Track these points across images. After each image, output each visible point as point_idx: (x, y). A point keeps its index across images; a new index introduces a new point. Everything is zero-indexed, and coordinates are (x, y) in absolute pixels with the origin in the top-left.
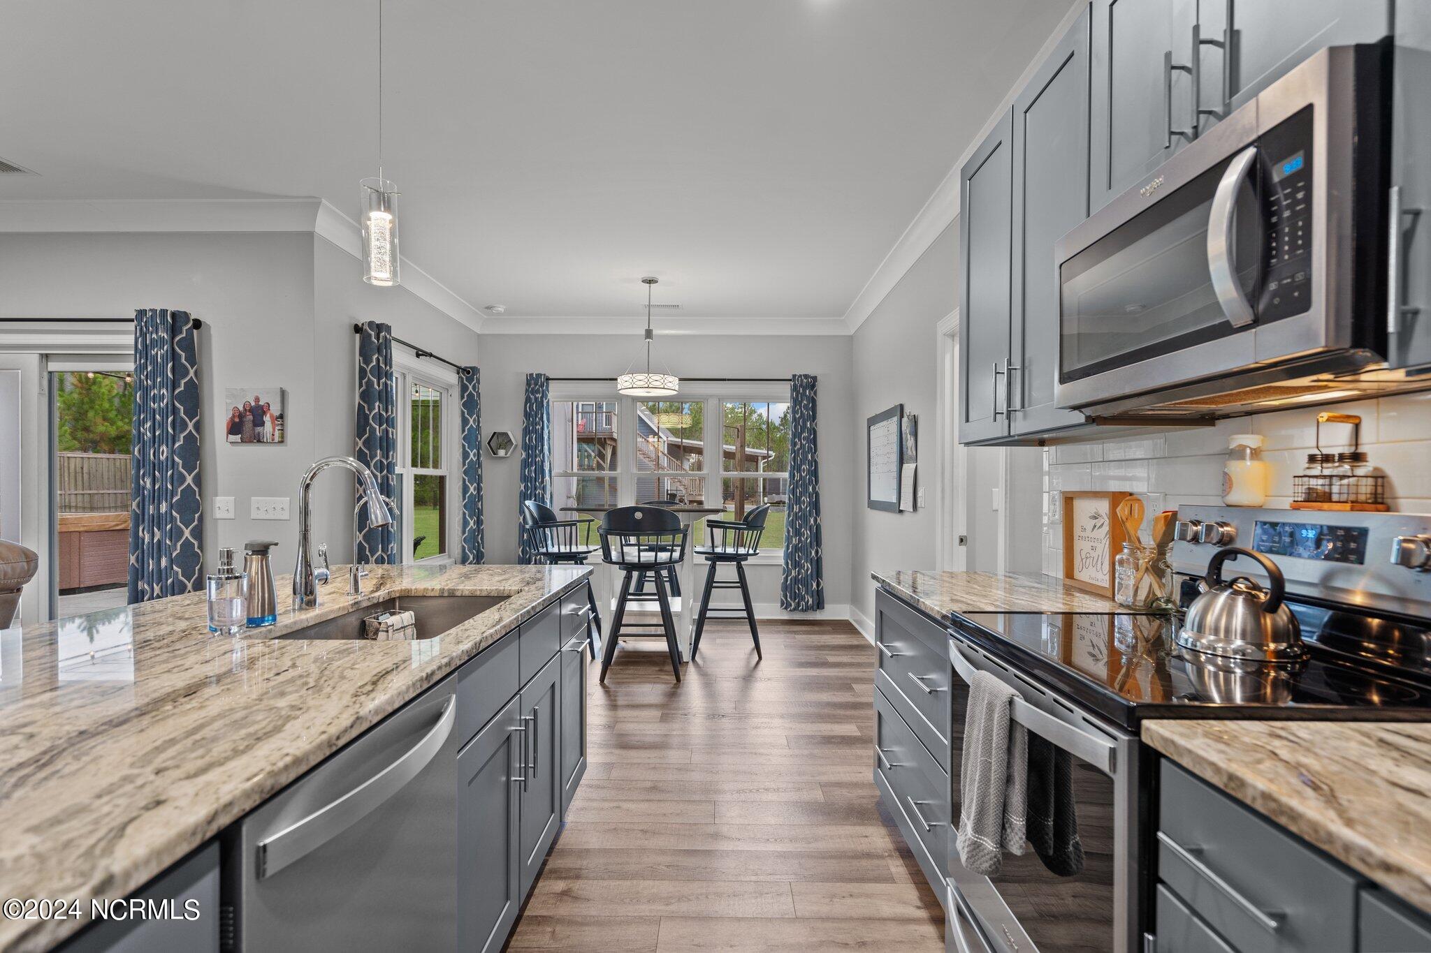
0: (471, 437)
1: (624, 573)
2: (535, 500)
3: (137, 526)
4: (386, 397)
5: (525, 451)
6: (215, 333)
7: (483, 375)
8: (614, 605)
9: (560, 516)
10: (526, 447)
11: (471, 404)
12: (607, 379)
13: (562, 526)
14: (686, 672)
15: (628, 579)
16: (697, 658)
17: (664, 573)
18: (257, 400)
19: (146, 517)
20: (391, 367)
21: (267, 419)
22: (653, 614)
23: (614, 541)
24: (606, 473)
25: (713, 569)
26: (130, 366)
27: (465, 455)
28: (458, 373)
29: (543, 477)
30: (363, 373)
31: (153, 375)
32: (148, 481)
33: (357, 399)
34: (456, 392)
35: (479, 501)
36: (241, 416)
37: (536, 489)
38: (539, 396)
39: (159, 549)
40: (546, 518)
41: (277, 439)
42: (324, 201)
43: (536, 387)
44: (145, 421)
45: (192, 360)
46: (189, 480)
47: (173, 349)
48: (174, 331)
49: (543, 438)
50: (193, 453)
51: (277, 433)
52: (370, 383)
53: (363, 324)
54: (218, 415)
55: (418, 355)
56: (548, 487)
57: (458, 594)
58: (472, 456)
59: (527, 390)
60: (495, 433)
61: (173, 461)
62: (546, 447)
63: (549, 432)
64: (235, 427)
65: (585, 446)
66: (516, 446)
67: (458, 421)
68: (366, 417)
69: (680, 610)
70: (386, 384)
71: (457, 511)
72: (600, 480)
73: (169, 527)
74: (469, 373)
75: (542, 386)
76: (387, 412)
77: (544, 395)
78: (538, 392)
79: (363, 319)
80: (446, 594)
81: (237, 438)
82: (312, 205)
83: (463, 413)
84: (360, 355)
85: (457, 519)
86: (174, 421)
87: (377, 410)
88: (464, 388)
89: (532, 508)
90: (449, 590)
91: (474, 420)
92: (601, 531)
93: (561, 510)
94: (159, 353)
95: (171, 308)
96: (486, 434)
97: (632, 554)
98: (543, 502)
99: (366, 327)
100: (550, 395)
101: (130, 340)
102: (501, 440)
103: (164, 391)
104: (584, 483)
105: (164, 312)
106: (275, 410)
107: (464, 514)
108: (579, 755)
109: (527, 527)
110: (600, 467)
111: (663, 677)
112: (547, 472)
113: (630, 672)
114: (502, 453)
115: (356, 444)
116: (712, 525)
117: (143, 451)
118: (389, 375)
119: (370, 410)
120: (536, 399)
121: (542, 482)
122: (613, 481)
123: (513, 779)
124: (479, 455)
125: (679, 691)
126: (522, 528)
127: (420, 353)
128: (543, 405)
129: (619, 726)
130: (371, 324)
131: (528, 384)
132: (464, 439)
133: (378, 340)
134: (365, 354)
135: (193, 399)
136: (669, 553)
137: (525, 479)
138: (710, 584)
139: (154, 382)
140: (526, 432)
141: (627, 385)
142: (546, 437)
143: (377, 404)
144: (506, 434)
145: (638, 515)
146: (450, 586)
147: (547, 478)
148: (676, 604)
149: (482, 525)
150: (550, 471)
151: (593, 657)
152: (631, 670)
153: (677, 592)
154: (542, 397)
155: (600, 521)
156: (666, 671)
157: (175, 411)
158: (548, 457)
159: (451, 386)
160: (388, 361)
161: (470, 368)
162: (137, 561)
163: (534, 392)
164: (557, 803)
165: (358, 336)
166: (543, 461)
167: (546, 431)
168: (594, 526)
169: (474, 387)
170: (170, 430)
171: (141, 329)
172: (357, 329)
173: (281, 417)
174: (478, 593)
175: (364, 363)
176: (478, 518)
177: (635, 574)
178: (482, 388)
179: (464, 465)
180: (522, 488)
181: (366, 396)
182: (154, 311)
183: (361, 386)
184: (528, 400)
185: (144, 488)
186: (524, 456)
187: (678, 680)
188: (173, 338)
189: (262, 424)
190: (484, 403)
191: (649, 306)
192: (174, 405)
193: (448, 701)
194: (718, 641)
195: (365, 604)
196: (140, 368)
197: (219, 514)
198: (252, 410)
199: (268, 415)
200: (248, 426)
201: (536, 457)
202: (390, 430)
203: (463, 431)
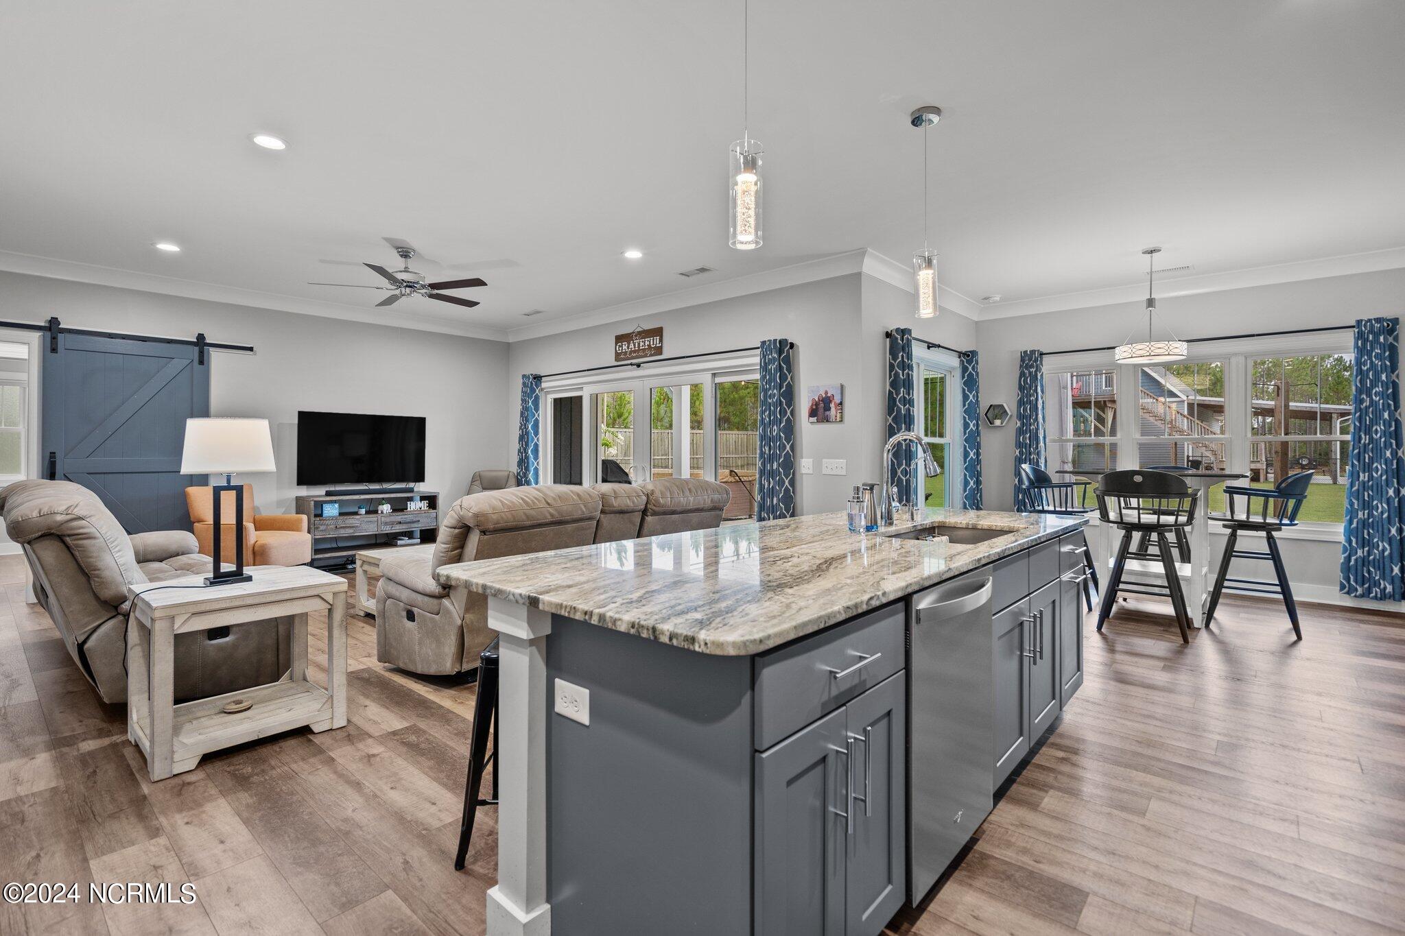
0: (970, 410)
1: (1123, 532)
2: (1030, 464)
3: (761, 477)
4: (908, 384)
5: (1020, 420)
6: (801, 349)
7: (981, 358)
8: (1112, 563)
9: (1055, 479)
10: (1021, 417)
11: (970, 382)
12: (1104, 349)
13: (1056, 487)
14: (1196, 636)
15: (1127, 539)
16: (1212, 626)
17: (1171, 537)
18: (826, 393)
19: (766, 471)
20: (911, 361)
21: (832, 405)
22: (1157, 576)
23: (1111, 502)
24: (1107, 439)
25: (1233, 538)
26: (757, 376)
27: (966, 426)
28: (960, 357)
29: (1037, 443)
30: (892, 367)
31: (769, 382)
32: (767, 449)
33: (888, 387)
34: (958, 373)
35: (978, 464)
36: (817, 404)
37: (1030, 454)
38: (1033, 370)
39: (772, 492)
40: (1041, 480)
41: (838, 419)
42: (869, 249)
43: (1030, 363)
44: (765, 411)
45: (789, 370)
46: (788, 448)
47: (780, 363)
48: (780, 352)
49: (1037, 408)
50: (790, 430)
51: (838, 415)
52: (897, 374)
53: (891, 331)
54: (804, 404)
55: (929, 348)
56: (1043, 452)
57: (979, 527)
58: (971, 425)
59: (1021, 366)
60: (991, 405)
61: (780, 436)
62: (1040, 416)
63: (1043, 403)
64: (813, 413)
65: (1081, 410)
66: (1011, 416)
67: (960, 397)
68: (895, 400)
69: (1190, 575)
70: (908, 374)
71: (959, 473)
72: (1099, 447)
73: (778, 478)
74: (968, 356)
75: (1036, 361)
76: (909, 395)
77: (1038, 369)
78: (1032, 366)
79: (892, 327)
80: (970, 527)
81: (814, 419)
82: (861, 254)
83: (964, 390)
84: (890, 354)
85: (959, 480)
86: (780, 409)
87: (902, 395)
88: (965, 369)
89: (1028, 470)
90: (972, 524)
91: (974, 396)
92: (1098, 492)
93: (1057, 472)
94: (772, 367)
95: (779, 338)
96: (984, 406)
97: (1131, 516)
98: (1038, 465)
99: (894, 333)
100: (1044, 369)
101: (757, 360)
102: (997, 411)
103: (775, 391)
104: (1080, 449)
105: (775, 340)
106: (837, 399)
107: (965, 475)
108: (1077, 671)
109: (1024, 487)
110: (1098, 432)
111: (1166, 636)
112: (1041, 438)
113: (1130, 626)
114: (998, 422)
115: (886, 420)
116: (1231, 491)
117: (764, 430)
118: (910, 367)
119: (897, 395)
120: (1030, 373)
121: (1037, 448)
122: (1114, 447)
123: (1025, 654)
124: (978, 425)
125: (1186, 650)
126: (1018, 489)
127: (930, 346)
128: (1037, 379)
129: (1114, 666)
130: (897, 330)
131: (1023, 360)
132: (965, 412)
133: (903, 341)
134: (893, 353)
135: (789, 395)
136: (1175, 517)
137: (1019, 445)
138: (1229, 553)
139: (770, 386)
140: (1021, 403)
141: (1125, 355)
142: (1040, 407)
143: (902, 389)
144: (1002, 406)
145: (1138, 479)
146: (973, 522)
147: (1042, 444)
148: (1184, 570)
149: (981, 484)
150: (1045, 438)
151: (1090, 609)
152: (1132, 625)
153: (1186, 558)
154: (1036, 371)
155: (1097, 483)
156: (1170, 632)
157: (781, 403)
158: (1043, 426)
159: (954, 368)
160: (910, 356)
161: (970, 352)
162: (761, 499)
163: (1028, 367)
164: (1058, 695)
165: (888, 339)
166: (1037, 429)
167: (1040, 401)
168: (1090, 488)
169: (973, 369)
170: (779, 416)
171: (763, 353)
172: (888, 335)
173: (841, 403)
174: (994, 528)
175: (893, 359)
176: (977, 479)
177: (1137, 536)
178: (980, 368)
179: (965, 434)
180: (1017, 453)
181: (894, 384)
182: (770, 341)
183: (890, 377)
184: (1022, 374)
185: (765, 453)
186: (1019, 424)
187: (1186, 641)
188: (780, 356)
189: (829, 409)
190: (983, 382)
191: (1151, 272)
192: (780, 400)
193: (988, 580)
194: (1242, 615)
195: (919, 528)
196: (763, 377)
197: (804, 471)
198: (823, 400)
199: (833, 403)
200: (821, 411)
201: (1030, 425)
202: (911, 408)
203: (964, 405)
